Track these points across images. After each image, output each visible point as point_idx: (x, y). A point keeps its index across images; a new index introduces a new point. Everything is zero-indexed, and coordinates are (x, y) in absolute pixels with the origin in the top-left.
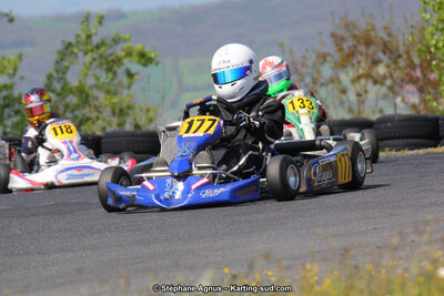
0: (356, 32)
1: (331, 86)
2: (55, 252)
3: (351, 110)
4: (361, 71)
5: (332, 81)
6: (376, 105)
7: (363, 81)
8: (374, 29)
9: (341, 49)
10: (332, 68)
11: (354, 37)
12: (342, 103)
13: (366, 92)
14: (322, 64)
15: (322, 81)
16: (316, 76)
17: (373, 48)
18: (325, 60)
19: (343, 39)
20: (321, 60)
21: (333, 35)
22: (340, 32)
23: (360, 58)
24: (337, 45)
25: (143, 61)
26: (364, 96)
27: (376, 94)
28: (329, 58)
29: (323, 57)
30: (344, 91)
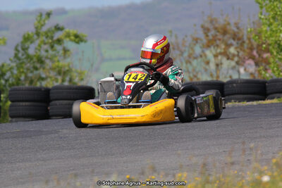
0: (217, 25)
1: (200, 60)
2: (19, 162)
3: (212, 75)
4: (219, 51)
5: (201, 56)
6: (228, 73)
7: (220, 57)
8: (229, 24)
9: (207, 36)
10: (201, 47)
11: (216, 29)
12: (206, 70)
13: (221, 64)
14: (195, 45)
15: (194, 56)
16: (191, 52)
17: (228, 36)
18: (197, 42)
19: (208, 30)
20: (195, 42)
21: (203, 27)
22: (207, 25)
23: (218, 42)
24: (205, 33)
25: (77, 40)
26: (220, 67)
27: (228, 66)
28: (199, 41)
29: (196, 40)
30: (208, 63)
